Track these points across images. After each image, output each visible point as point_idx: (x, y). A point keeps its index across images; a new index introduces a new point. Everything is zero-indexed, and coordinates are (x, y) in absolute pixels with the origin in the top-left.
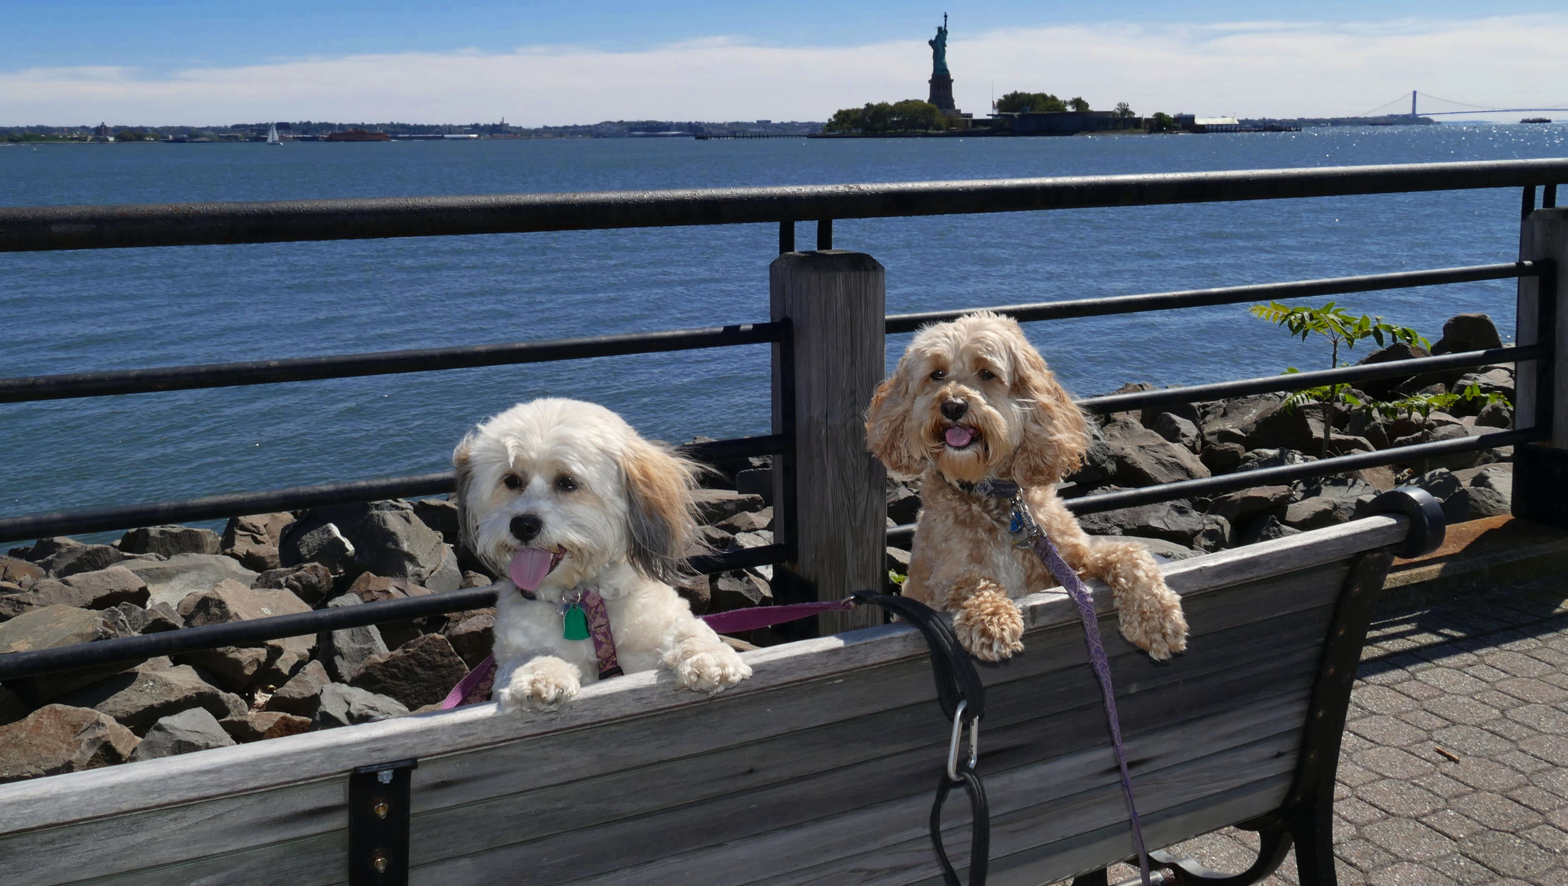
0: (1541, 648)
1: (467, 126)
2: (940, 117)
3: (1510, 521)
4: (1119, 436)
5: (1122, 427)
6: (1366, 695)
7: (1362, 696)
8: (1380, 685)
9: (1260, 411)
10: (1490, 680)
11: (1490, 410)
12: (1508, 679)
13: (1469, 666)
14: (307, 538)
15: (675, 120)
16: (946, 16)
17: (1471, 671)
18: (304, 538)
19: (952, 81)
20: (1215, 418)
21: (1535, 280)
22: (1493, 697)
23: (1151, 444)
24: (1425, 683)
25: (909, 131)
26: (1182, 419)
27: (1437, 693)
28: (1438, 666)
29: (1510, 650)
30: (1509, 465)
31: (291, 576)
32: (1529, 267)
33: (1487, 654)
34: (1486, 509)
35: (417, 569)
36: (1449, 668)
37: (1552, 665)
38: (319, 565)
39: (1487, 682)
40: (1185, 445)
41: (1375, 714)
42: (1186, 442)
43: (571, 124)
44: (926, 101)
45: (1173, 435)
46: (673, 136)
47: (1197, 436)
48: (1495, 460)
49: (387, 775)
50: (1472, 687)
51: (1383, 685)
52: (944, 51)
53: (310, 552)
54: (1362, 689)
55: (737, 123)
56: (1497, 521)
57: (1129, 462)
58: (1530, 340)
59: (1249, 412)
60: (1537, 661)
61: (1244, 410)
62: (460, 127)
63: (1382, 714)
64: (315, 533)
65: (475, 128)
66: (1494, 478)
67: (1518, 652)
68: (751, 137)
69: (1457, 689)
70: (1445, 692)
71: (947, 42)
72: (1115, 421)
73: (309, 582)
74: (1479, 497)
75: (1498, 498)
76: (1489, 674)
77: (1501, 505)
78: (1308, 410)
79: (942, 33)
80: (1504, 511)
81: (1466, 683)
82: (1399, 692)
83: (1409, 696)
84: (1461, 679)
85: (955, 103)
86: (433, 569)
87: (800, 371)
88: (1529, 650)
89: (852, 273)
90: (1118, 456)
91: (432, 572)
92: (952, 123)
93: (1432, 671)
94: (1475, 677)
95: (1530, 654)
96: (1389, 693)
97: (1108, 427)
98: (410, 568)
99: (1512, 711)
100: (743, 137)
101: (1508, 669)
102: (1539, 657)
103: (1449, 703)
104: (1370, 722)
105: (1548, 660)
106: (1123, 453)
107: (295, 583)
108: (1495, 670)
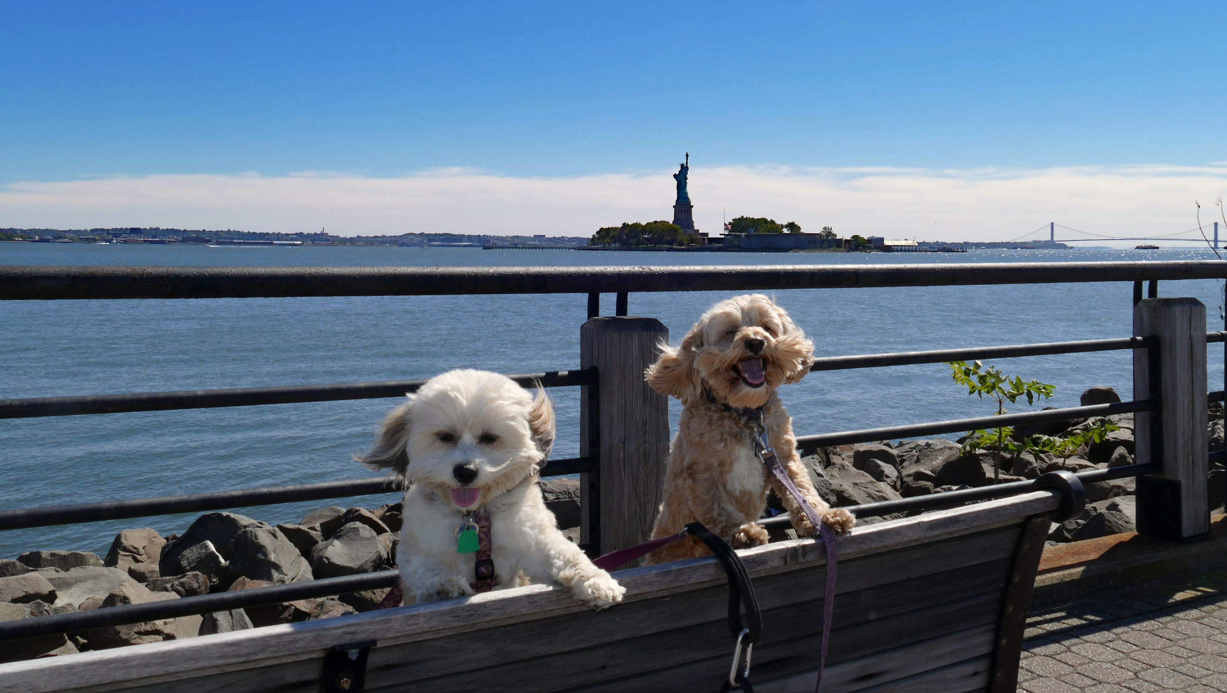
0: (1162, 628)
1: (293, 234)
2: (682, 236)
3: (1135, 536)
4: (837, 476)
5: (840, 469)
6: (1035, 663)
7: (1032, 664)
8: (1044, 656)
9: (945, 457)
10: (1125, 651)
11: (1118, 457)
12: (1138, 650)
13: (1110, 641)
14: (187, 553)
15: (467, 234)
16: (687, 156)
17: (1111, 645)
18: (184, 553)
19: (692, 206)
20: (910, 464)
21: (1145, 351)
22: (1129, 663)
23: (863, 482)
24: (1078, 654)
25: (657, 246)
26: (886, 464)
27: (1087, 661)
28: (1087, 642)
29: (1139, 630)
30: (1133, 497)
31: (176, 583)
32: (1140, 341)
33: (1122, 633)
34: (1117, 528)
35: (281, 576)
36: (1095, 643)
37: (1170, 640)
38: (200, 574)
39: (1123, 653)
40: (888, 484)
41: (1042, 676)
42: (889, 482)
43: (380, 235)
44: (671, 222)
45: (879, 476)
46: (465, 246)
47: (897, 477)
48: (1123, 494)
49: (355, 653)
50: (1113, 657)
51: (1047, 656)
52: (686, 183)
53: (189, 564)
54: (1031, 659)
55: (517, 237)
56: (1126, 536)
57: (846, 495)
58: (1144, 396)
59: (937, 458)
60: (1159, 638)
61: (932, 457)
62: (287, 235)
63: (1046, 677)
64: (194, 548)
65: (300, 236)
66: (1123, 505)
67: (1145, 631)
68: (529, 248)
69: (1102, 658)
70: (1093, 660)
71: (688, 176)
72: (834, 464)
73: (190, 587)
74: (1112, 519)
75: (1126, 519)
76: (1125, 647)
77: (1128, 525)
78: (981, 458)
79: (684, 169)
80: (1131, 530)
81: (1108, 654)
82: (1059, 661)
83: (1066, 663)
84: (1104, 651)
85: (695, 224)
86: (293, 576)
87: (604, 406)
88: (1153, 630)
89: (645, 333)
90: (837, 491)
91: (293, 579)
92: (692, 241)
93: (1083, 645)
94: (1115, 649)
95: (1154, 632)
96: (1051, 662)
97: (829, 468)
98: (276, 575)
99: (1142, 673)
100: (523, 248)
101: (1138, 643)
102: (1161, 635)
103: (1096, 668)
104: (1038, 682)
105: (1167, 637)
106: (841, 489)
107: (180, 588)
108: (1129, 644)
